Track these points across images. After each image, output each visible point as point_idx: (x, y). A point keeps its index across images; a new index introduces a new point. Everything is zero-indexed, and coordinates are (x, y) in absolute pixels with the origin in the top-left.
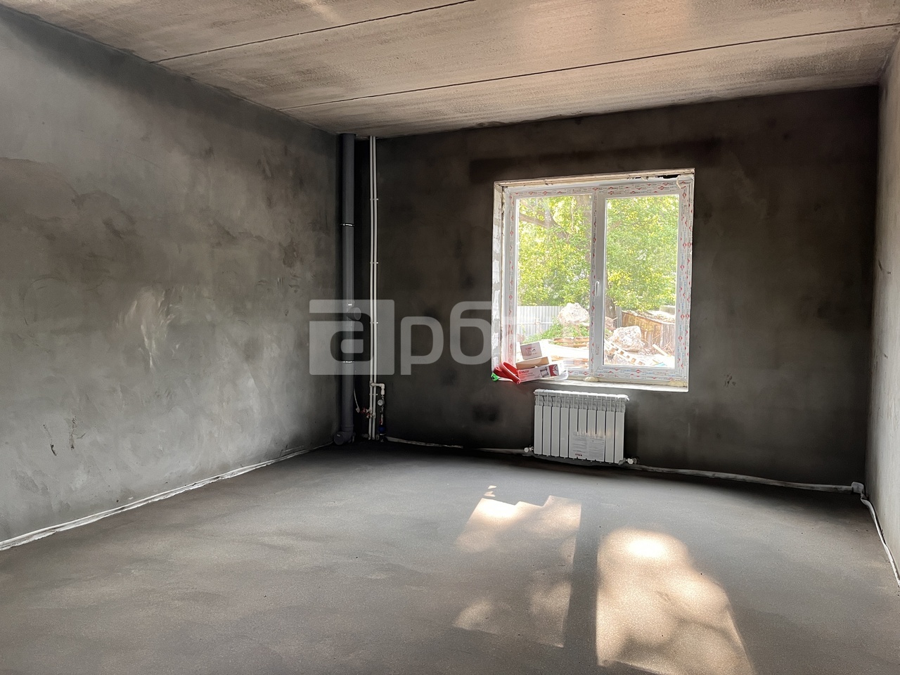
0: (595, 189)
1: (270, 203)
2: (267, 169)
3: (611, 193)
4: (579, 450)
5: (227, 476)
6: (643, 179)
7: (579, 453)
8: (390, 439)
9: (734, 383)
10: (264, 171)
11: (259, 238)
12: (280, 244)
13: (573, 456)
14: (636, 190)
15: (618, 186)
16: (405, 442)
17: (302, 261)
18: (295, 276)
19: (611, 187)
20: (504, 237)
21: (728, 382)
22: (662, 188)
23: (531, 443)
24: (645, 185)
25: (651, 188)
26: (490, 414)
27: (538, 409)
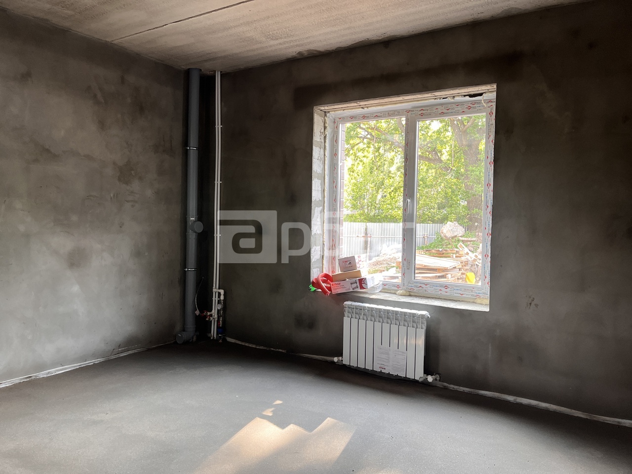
0: (408, 111)
1: (102, 125)
2: (99, 95)
3: (422, 115)
4: (383, 363)
5: (42, 374)
6: (450, 100)
7: (382, 366)
8: (229, 340)
9: (536, 305)
10: (95, 96)
11: (89, 157)
12: (114, 163)
13: (377, 369)
14: (445, 111)
15: (428, 108)
16: (240, 343)
17: (141, 179)
18: (132, 192)
19: (422, 108)
20: (326, 159)
21: (530, 304)
22: (469, 108)
23: (340, 353)
24: (454, 106)
25: (459, 108)
26: (308, 322)
27: (346, 320)
